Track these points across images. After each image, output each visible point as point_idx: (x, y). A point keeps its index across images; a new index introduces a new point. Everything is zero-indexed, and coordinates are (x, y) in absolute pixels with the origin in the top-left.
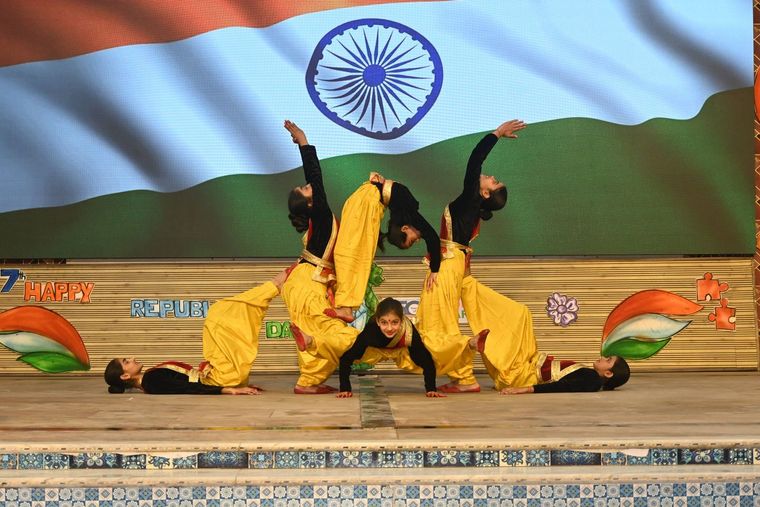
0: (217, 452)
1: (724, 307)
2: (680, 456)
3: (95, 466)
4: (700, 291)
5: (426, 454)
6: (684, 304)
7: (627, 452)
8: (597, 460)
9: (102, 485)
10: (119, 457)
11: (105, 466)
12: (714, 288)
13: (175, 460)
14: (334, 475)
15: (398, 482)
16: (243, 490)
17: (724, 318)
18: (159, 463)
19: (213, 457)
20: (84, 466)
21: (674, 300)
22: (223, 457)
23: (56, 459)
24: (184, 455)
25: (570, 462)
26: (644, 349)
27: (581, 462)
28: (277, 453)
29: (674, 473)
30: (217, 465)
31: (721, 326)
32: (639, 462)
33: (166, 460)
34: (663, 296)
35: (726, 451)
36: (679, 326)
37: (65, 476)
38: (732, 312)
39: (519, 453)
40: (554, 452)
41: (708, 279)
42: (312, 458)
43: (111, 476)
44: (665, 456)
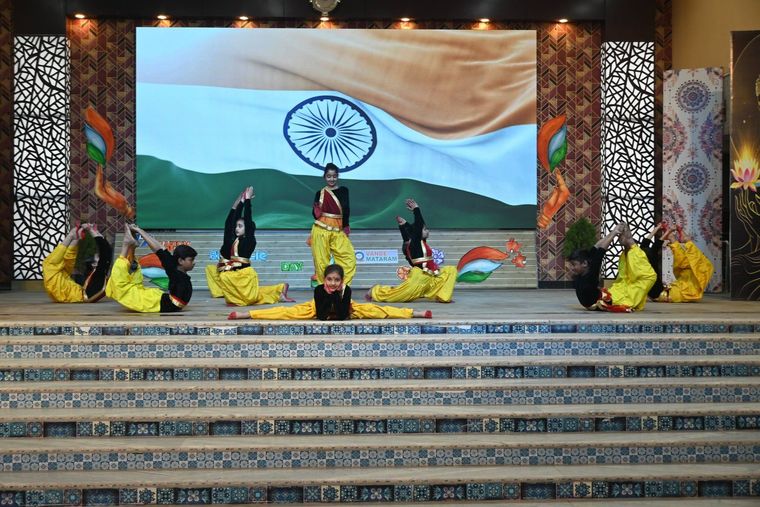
0: (247, 326)
1: (520, 256)
2: (487, 329)
3: (183, 334)
4: (507, 247)
5: (356, 327)
6: (500, 254)
7: (460, 327)
8: (444, 331)
9: (186, 343)
10: (196, 329)
11: (188, 334)
12: (515, 246)
13: (225, 331)
14: (309, 338)
15: (341, 342)
16: (260, 346)
17: (520, 261)
18: (217, 332)
19: (245, 329)
20: (177, 333)
21: (495, 252)
22: (250, 329)
23: (163, 330)
24: (230, 328)
25: (431, 332)
26: (479, 277)
27: (436, 332)
28: (278, 326)
29: (484, 337)
30: (247, 333)
31: (518, 265)
32: (466, 332)
33: (220, 331)
34: (488, 250)
35: (511, 326)
36: (497, 266)
37: (168, 338)
38: (524, 258)
39: (404, 326)
40: (422, 327)
41: (512, 241)
42: (297, 330)
43: (192, 338)
44: (479, 328)
